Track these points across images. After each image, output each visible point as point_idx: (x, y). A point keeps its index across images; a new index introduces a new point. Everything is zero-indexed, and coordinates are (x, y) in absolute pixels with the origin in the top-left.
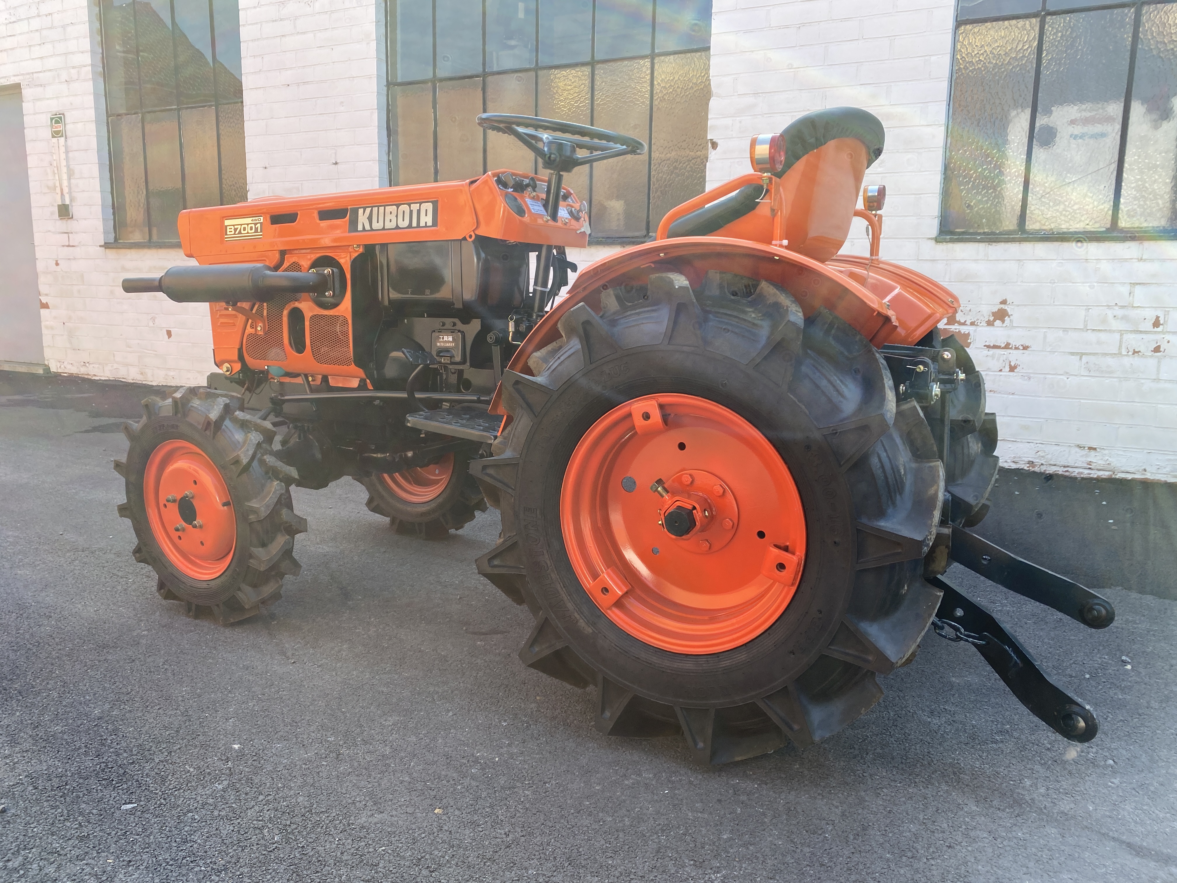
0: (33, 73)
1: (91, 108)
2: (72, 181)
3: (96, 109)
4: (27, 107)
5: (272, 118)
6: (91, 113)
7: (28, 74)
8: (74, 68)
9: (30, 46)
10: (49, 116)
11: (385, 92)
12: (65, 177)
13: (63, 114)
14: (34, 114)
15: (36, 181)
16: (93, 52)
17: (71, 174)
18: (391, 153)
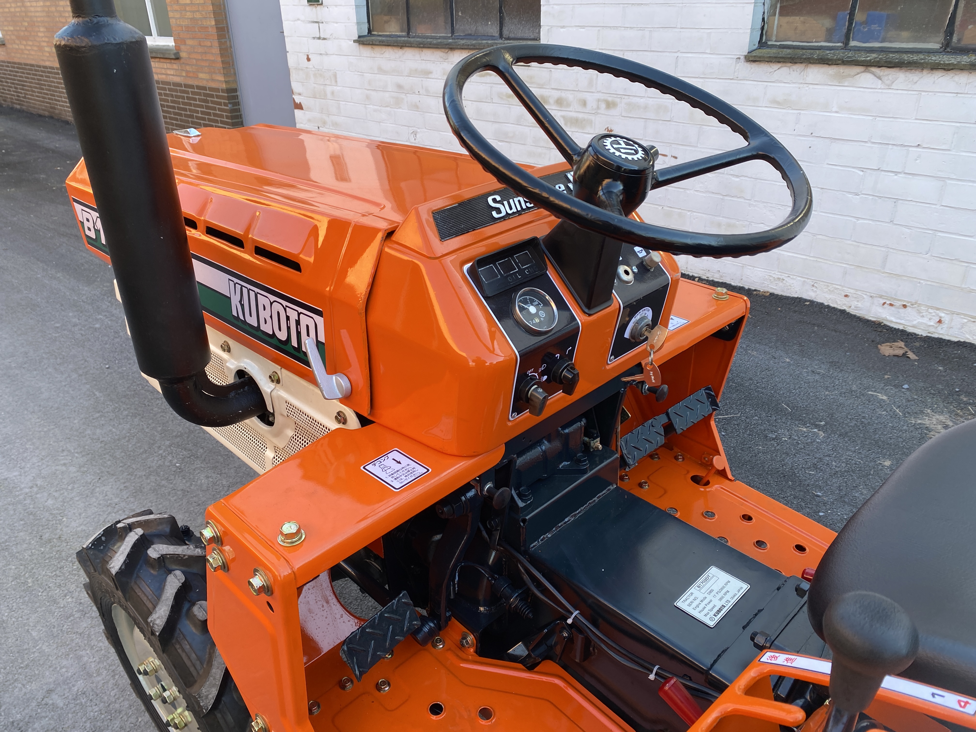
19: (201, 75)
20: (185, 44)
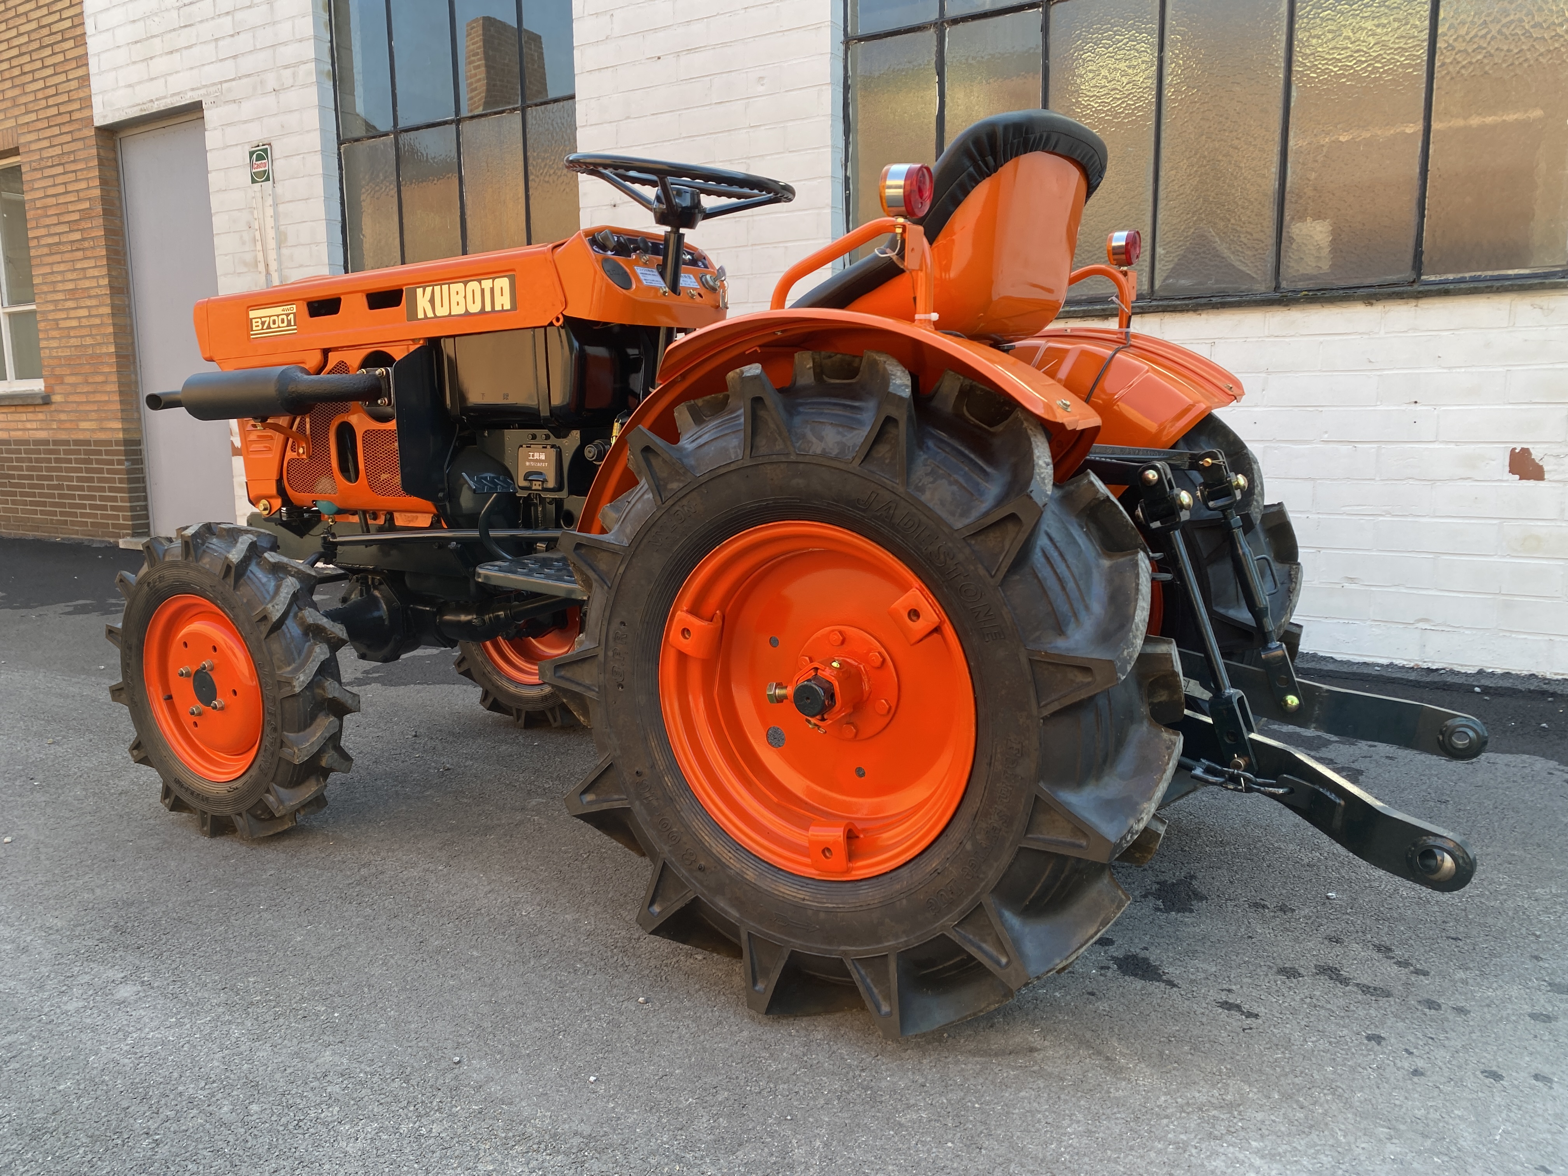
0: (221, 83)
1: (315, 130)
2: (284, 251)
3: (323, 130)
4: (212, 138)
5: (628, 118)
6: (314, 140)
7: (214, 84)
8: (286, 67)
9: (217, 40)
10: (248, 149)
11: (841, 54)
12: (272, 244)
13: (270, 144)
14: (223, 148)
15: (226, 255)
16: (316, 38)
17: (281, 240)
18: (849, 164)
19: (84, 425)
20: (62, 383)
